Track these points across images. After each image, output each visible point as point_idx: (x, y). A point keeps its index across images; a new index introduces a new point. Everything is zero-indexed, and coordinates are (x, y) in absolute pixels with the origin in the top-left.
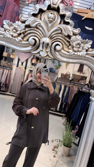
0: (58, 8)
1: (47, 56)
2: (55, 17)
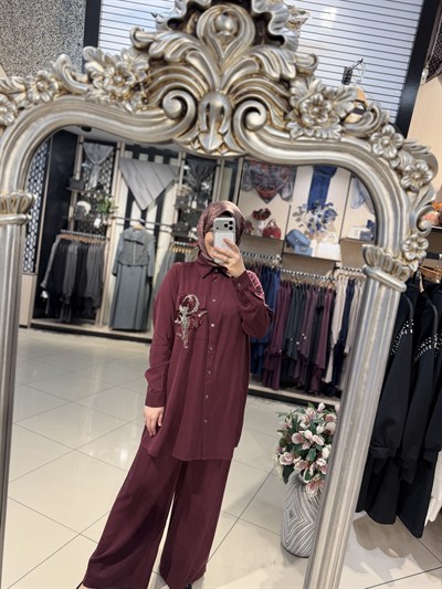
1: (221, 146)
2: (239, 25)
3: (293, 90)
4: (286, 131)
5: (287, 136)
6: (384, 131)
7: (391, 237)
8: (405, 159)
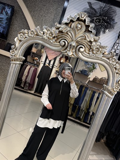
0: (85, 20)
1: (72, 55)
2: (82, 27)
3: (92, 44)
4: (89, 54)
5: (89, 55)
6: (113, 58)
7: (111, 84)
8: (118, 66)
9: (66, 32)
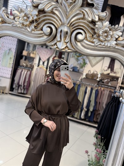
9: (50, 11)
